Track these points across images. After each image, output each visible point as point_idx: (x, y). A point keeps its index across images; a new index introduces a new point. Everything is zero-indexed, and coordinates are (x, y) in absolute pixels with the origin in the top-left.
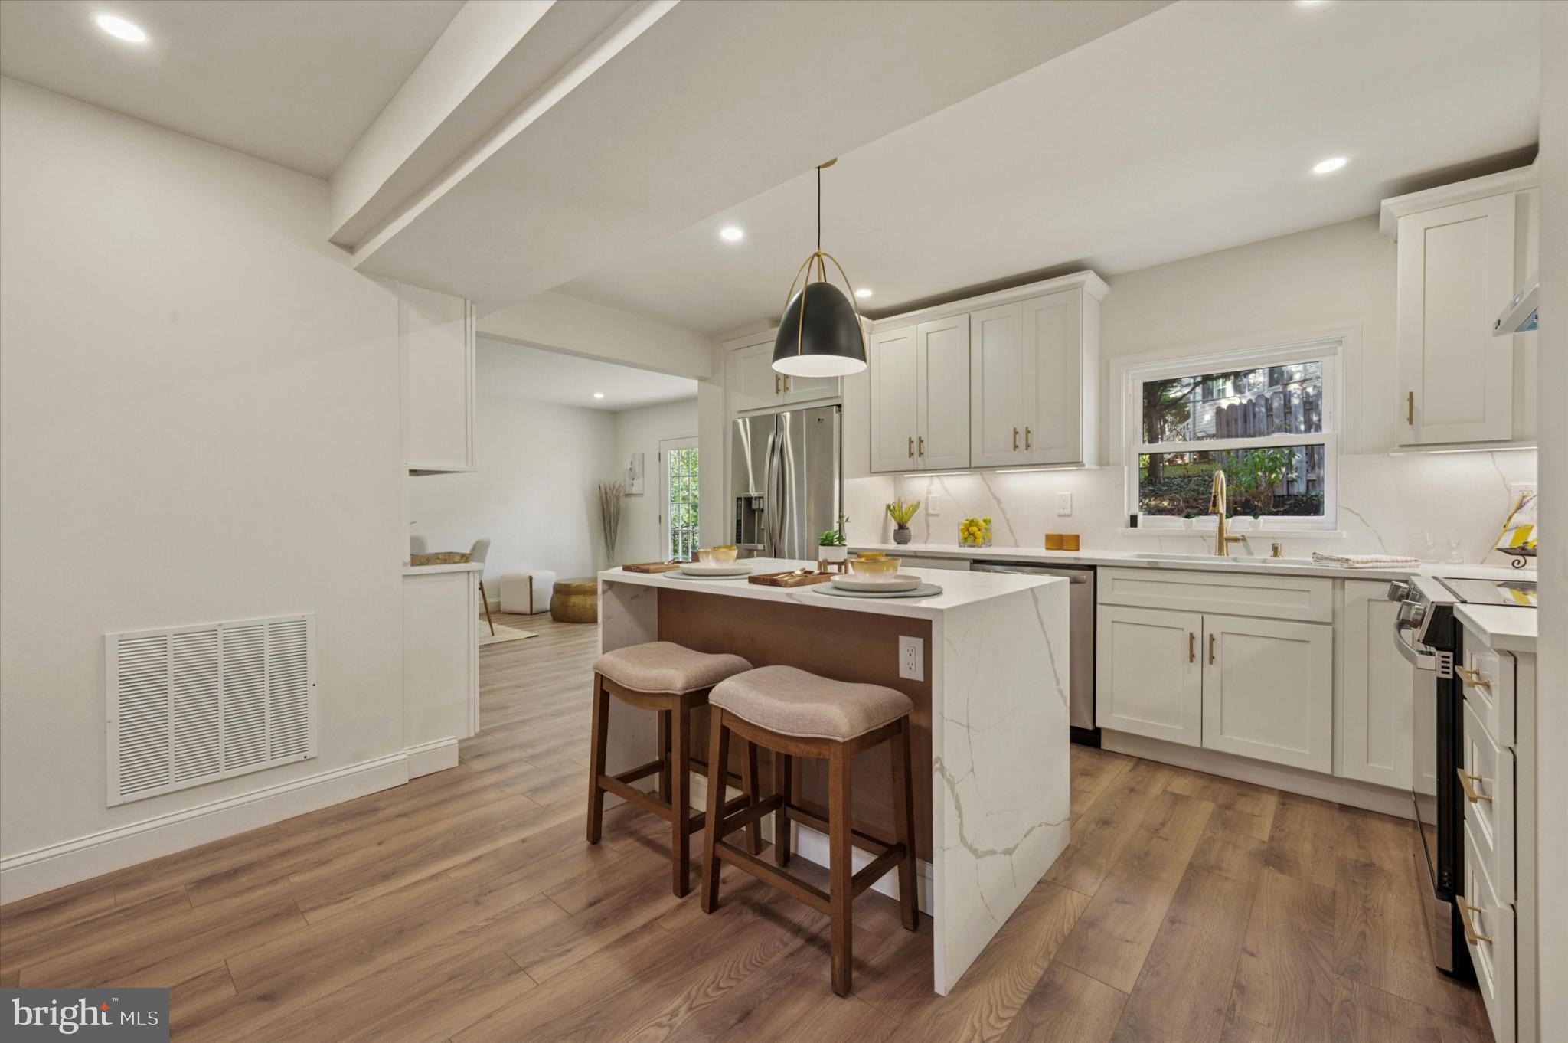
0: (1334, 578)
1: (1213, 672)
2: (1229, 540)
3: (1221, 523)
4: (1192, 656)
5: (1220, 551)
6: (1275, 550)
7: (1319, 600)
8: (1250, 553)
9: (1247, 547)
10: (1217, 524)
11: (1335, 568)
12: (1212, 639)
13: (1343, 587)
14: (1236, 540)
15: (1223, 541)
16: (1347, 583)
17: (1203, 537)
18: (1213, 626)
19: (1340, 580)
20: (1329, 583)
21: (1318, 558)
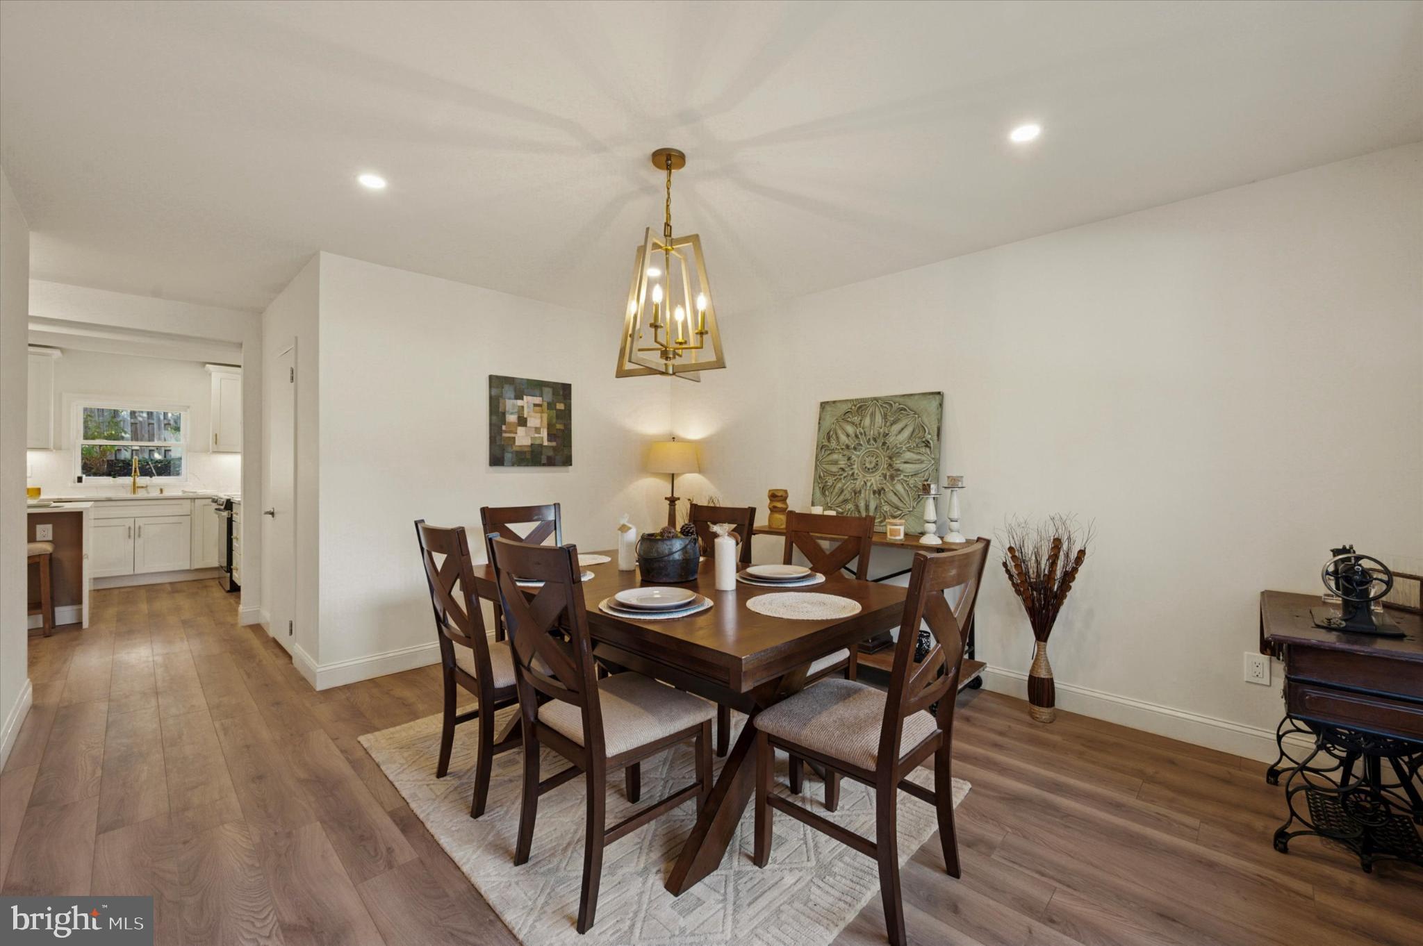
0: (191, 499)
1: (139, 542)
2: (138, 487)
3: (134, 479)
4: (129, 536)
5: (134, 492)
6: (161, 491)
7: (186, 507)
8: (148, 493)
9: (147, 490)
10: (132, 481)
11: (191, 495)
12: (140, 528)
13: (194, 502)
14: (142, 487)
15: (135, 488)
16: (196, 500)
17: (123, 486)
18: (139, 522)
19: (193, 499)
20: (189, 501)
21: (184, 492)
